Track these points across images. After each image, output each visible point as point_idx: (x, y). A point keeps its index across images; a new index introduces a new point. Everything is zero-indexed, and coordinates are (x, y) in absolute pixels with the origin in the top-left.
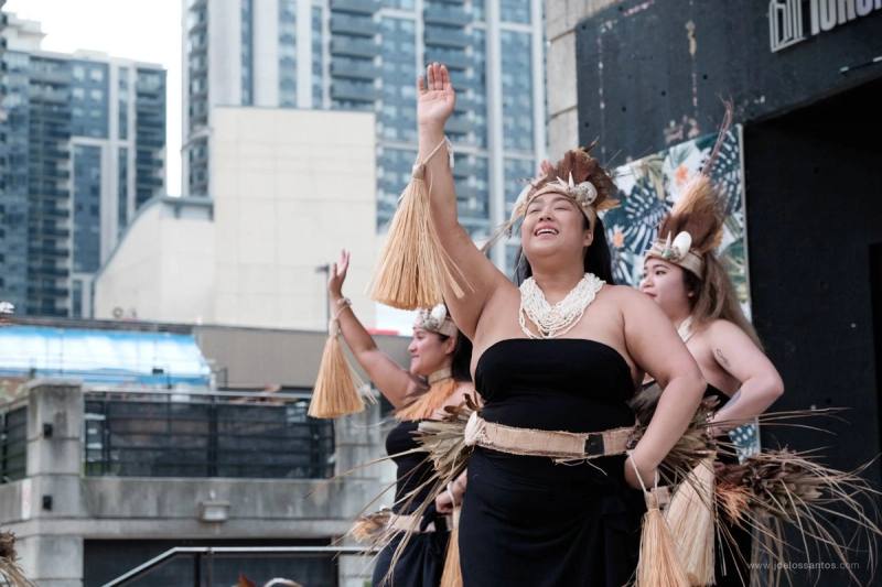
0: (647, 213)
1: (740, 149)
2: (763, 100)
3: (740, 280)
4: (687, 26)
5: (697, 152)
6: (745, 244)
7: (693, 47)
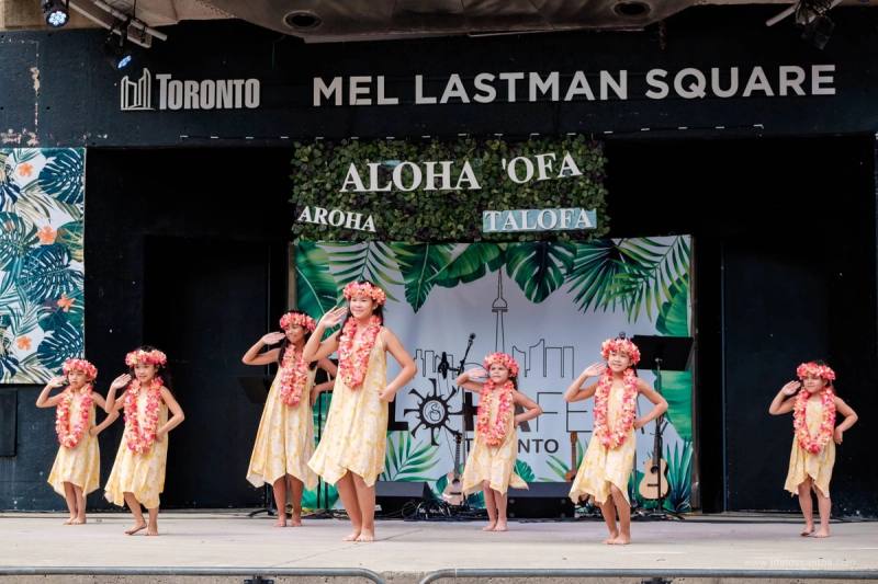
1: (84, 163)
2: (106, 137)
3: (78, 246)
4: (33, 70)
5: (42, 157)
6: (83, 225)
7: (37, 85)
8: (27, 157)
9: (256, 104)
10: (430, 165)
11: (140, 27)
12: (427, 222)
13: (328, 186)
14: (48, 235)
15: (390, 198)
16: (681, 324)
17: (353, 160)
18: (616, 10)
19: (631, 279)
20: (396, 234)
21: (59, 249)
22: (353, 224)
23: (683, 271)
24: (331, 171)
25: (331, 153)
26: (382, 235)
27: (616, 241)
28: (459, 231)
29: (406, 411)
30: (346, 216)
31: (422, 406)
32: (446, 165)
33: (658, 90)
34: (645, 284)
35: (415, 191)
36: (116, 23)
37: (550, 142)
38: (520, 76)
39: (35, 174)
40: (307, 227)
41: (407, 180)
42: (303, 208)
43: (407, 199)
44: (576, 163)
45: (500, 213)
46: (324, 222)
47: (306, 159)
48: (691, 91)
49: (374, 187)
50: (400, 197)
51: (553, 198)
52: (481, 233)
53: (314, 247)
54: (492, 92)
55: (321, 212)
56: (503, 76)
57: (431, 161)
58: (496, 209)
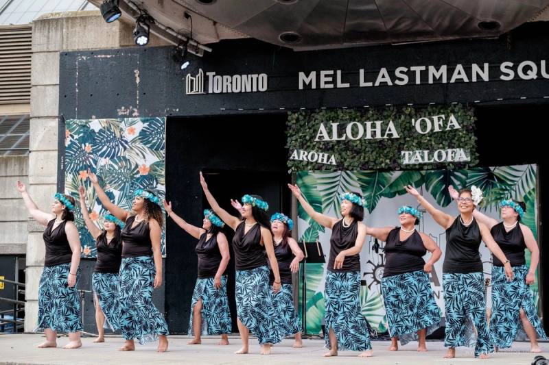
0: (108, 141)
1: (165, 126)
2: (178, 110)
3: (162, 176)
4: (135, 71)
5: (141, 123)
6: (165, 163)
7: (138, 81)
8: (132, 123)
9: (265, 89)
10: (369, 124)
11: (195, 44)
12: (367, 159)
13: (308, 138)
14: (144, 169)
15: (345, 144)
16: (531, 219)
17: (322, 121)
18: (479, 25)
19: (501, 192)
20: (349, 166)
21: (151, 177)
22: (323, 160)
23: (532, 186)
24: (310, 128)
25: (309, 118)
26: (340, 166)
27: (492, 168)
28: (386, 164)
29: (365, 274)
30: (319, 155)
31: (374, 271)
32: (378, 123)
33: (507, 75)
34: (509, 195)
35: (360, 140)
36: (181, 42)
37: (441, 108)
38: (423, 68)
39: (137, 134)
40: (296, 163)
41: (355, 133)
42: (293, 151)
43: (355, 144)
44: (457, 120)
45: (411, 152)
46: (305, 159)
47: (294, 121)
48: (528, 75)
49: (335, 137)
50: (351, 143)
51: (444, 143)
52: (399, 165)
53: (307, 174)
54: (406, 78)
55: (304, 153)
56: (413, 68)
57: (370, 121)
58: (408, 150)
